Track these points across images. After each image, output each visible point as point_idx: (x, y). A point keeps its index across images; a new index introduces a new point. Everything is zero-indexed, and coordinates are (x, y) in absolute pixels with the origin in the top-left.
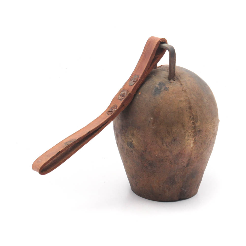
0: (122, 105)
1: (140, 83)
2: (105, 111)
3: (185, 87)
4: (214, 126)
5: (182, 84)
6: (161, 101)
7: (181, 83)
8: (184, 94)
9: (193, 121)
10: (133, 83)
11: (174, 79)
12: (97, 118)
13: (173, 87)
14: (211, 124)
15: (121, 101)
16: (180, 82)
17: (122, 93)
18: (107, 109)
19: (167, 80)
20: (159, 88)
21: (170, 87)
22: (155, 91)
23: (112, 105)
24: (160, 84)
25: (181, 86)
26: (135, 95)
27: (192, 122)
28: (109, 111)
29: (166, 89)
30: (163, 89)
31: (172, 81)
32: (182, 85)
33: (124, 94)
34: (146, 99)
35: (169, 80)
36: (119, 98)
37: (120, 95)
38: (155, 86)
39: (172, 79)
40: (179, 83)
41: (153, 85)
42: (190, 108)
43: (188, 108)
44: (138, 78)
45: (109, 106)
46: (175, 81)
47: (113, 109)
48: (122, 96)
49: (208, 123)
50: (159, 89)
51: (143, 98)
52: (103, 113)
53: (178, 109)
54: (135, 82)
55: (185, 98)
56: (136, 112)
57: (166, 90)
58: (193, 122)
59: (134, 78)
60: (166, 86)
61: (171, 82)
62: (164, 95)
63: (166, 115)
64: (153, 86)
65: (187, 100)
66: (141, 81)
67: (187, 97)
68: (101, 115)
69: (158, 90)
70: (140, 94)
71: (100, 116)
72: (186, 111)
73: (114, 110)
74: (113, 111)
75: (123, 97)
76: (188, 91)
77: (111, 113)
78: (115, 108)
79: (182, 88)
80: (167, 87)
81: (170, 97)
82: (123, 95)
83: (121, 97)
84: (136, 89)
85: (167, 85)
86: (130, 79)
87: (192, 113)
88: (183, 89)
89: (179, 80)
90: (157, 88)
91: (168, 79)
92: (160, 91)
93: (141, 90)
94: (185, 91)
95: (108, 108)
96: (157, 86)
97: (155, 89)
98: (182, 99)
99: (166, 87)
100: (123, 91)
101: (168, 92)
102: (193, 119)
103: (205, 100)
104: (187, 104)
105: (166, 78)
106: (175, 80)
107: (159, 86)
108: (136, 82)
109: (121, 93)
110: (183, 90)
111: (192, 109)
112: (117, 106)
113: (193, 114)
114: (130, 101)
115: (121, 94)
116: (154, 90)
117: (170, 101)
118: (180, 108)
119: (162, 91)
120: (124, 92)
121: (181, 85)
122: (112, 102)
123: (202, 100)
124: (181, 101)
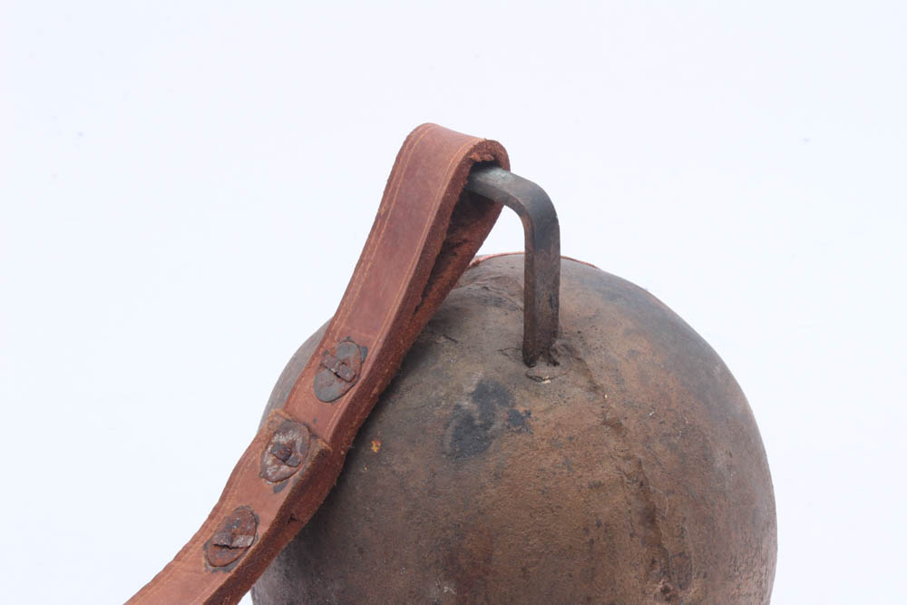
0: (286, 517)
1: (376, 390)
2: (195, 539)
3: (614, 406)
4: (763, 577)
5: (600, 382)
6: (493, 492)
7: (591, 382)
8: (612, 442)
9: (669, 585)
10: (338, 387)
11: (552, 353)
12: (156, 579)
13: (551, 408)
14: (751, 574)
15: (276, 491)
16: (586, 371)
17: (282, 439)
18: (205, 526)
19: (515, 366)
20: (480, 418)
21: (539, 405)
22: (458, 438)
23: (230, 506)
24: (481, 393)
25: (592, 395)
26: (350, 458)
27: (660, 586)
28: (216, 545)
29: (519, 422)
30: (498, 425)
31: (542, 369)
32: (599, 391)
33: (293, 444)
34: (411, 484)
35: (529, 361)
36: (265, 468)
37: (269, 449)
38: (458, 407)
39: (541, 358)
40: (583, 381)
41: (443, 403)
42: (650, 517)
43: (637, 519)
44: (362, 362)
45: (216, 509)
46: (556, 364)
47: (233, 537)
48: (284, 461)
49: (737, 573)
50: (477, 422)
51: (394, 472)
52: (186, 549)
53: (586, 530)
54: (348, 386)
55: (618, 468)
56: (361, 551)
57: (519, 432)
58: (665, 591)
59: (342, 358)
60: (514, 405)
61: (539, 379)
62: (509, 461)
63: (523, 569)
64: (446, 407)
65: (628, 476)
66: (380, 381)
67: (628, 458)
68: (178, 558)
69: (474, 427)
70: (375, 449)
71: (168, 568)
72: (629, 537)
73: (239, 541)
74: (235, 544)
75: (285, 468)
76: (631, 424)
77: (226, 556)
78: (248, 533)
79: (598, 410)
80: (521, 409)
81: (542, 470)
82: (285, 455)
83: (274, 462)
84: (355, 423)
85: (518, 398)
86: (318, 361)
87: (660, 545)
88: (603, 414)
89: (579, 359)
90: (469, 420)
91: (520, 353)
92: (488, 439)
93: (378, 429)
94: (616, 426)
95: (211, 517)
96: (466, 404)
97: (454, 423)
98: (606, 472)
99: (517, 411)
100: (284, 430)
101: (530, 440)
102: (666, 572)
103: (720, 460)
104: (632, 498)
105: (508, 352)
106: (558, 360)
107: (475, 407)
108: (352, 381)
109: (275, 439)
110: (605, 423)
111: (661, 524)
112: (256, 521)
113: (665, 546)
114: (327, 491)
115: (278, 444)
116: (450, 430)
117: (543, 492)
118: (599, 525)
119: (493, 437)
120: (290, 438)
121: (595, 388)
122: (229, 484)
123: (706, 459)
124: (597, 486)
